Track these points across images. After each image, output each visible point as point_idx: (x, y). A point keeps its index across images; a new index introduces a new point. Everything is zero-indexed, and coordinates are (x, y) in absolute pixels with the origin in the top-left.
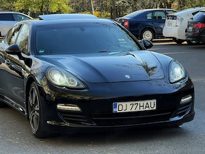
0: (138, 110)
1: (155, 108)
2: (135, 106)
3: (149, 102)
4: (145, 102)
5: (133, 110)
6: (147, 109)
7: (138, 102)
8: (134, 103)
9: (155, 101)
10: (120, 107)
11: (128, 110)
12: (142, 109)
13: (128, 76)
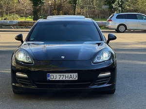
0: (64, 79)
1: (77, 79)
2: (62, 77)
3: (72, 74)
4: (69, 74)
5: (61, 79)
6: (71, 79)
7: (65, 74)
8: (61, 74)
9: (77, 74)
10: (52, 76)
11: (57, 79)
12: (67, 79)
13: (63, 57)
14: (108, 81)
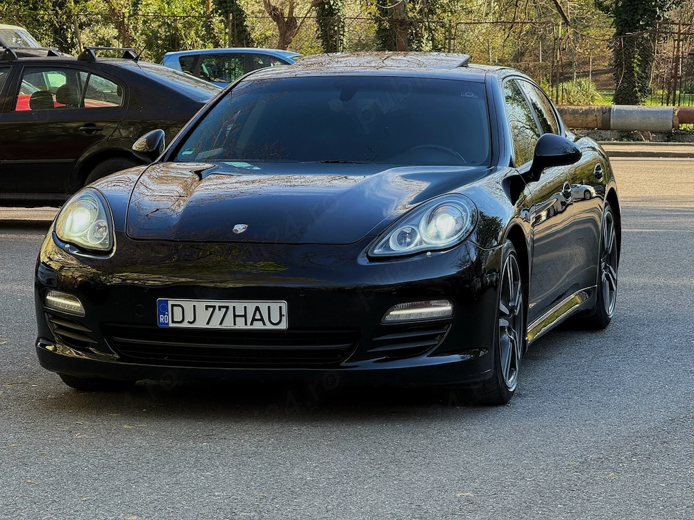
0: (228, 324)
1: (283, 326)
2: (219, 315)
3: (264, 306)
4: (251, 306)
5: (215, 324)
6: (258, 326)
7: (231, 304)
8: (217, 304)
9: (284, 305)
10: (178, 311)
11: (201, 324)
12: (240, 324)
13: (240, 228)
14: (437, 343)
